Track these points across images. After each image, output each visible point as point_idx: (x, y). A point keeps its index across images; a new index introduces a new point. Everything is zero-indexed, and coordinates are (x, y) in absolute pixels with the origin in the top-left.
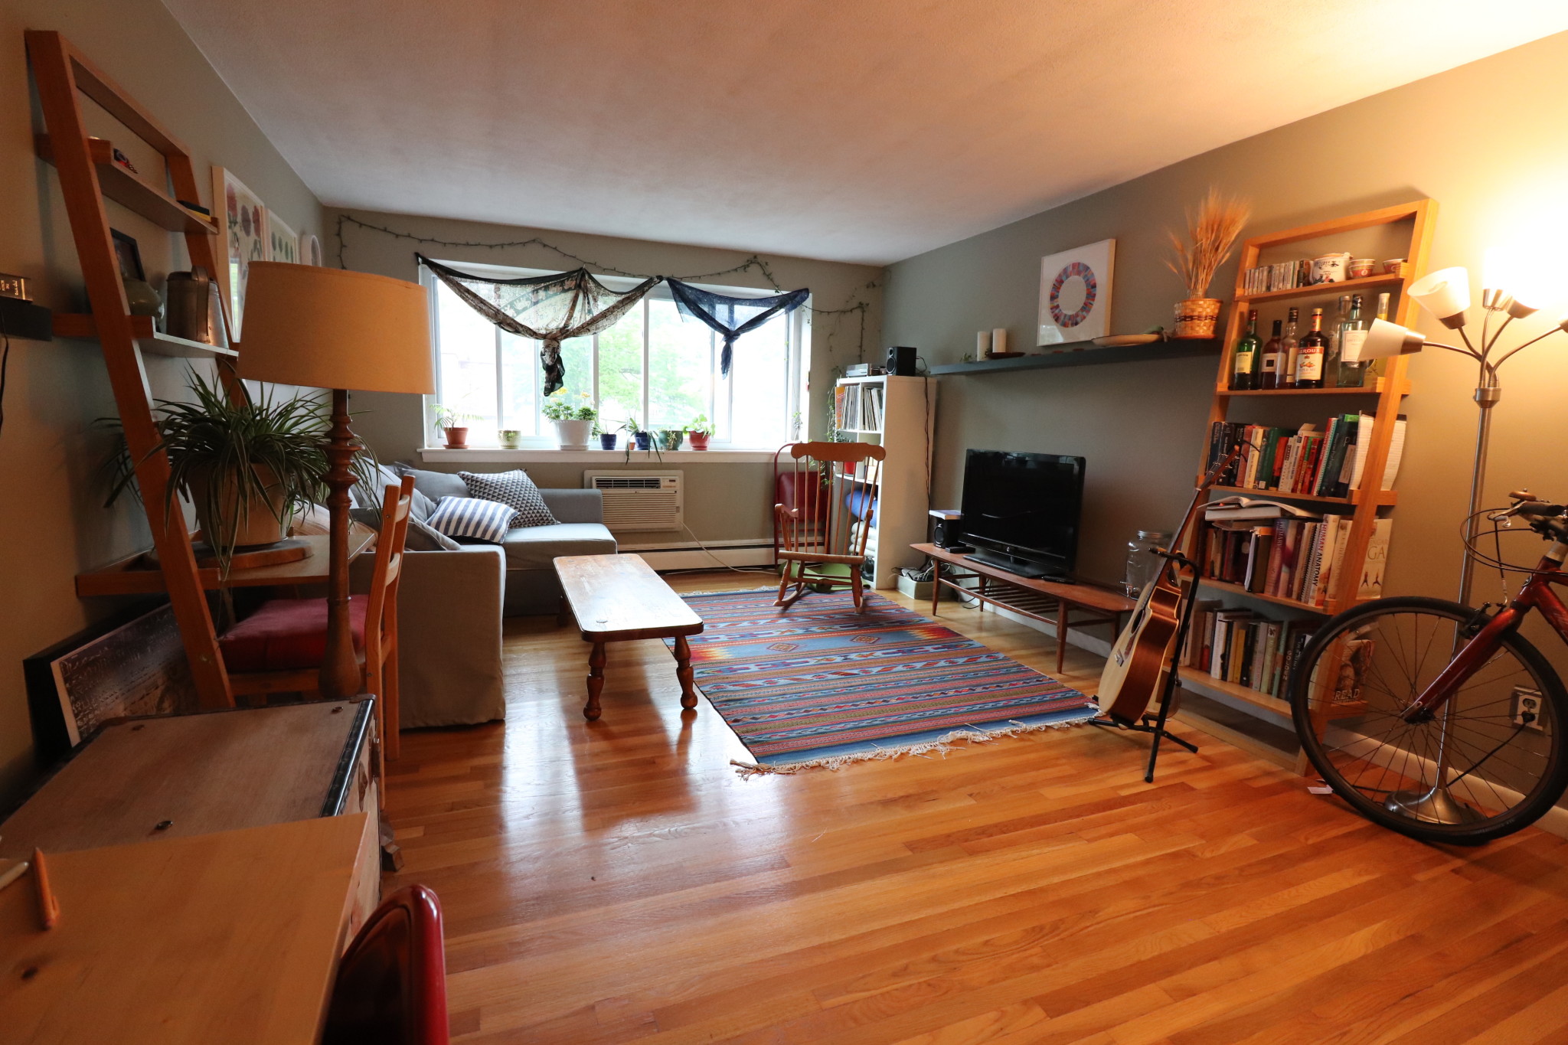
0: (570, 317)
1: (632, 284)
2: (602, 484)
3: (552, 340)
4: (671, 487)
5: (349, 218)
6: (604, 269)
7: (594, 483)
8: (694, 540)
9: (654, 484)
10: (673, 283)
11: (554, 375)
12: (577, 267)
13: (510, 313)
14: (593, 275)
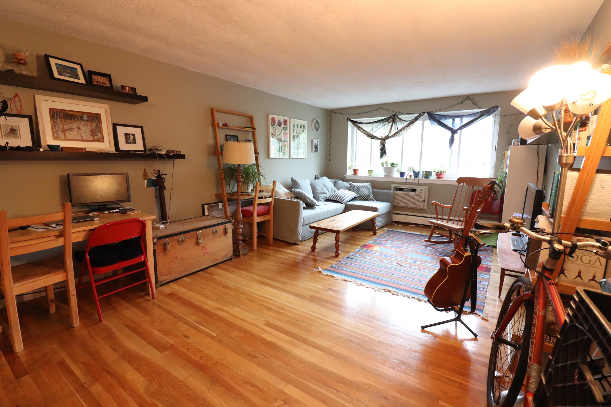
0: (390, 131)
1: (414, 116)
2: (395, 189)
3: (383, 140)
4: (421, 192)
5: (333, 112)
6: (402, 113)
7: (392, 189)
8: (429, 214)
9: (414, 190)
10: (429, 114)
11: (383, 151)
12: (393, 114)
13: (371, 133)
14: (398, 116)
